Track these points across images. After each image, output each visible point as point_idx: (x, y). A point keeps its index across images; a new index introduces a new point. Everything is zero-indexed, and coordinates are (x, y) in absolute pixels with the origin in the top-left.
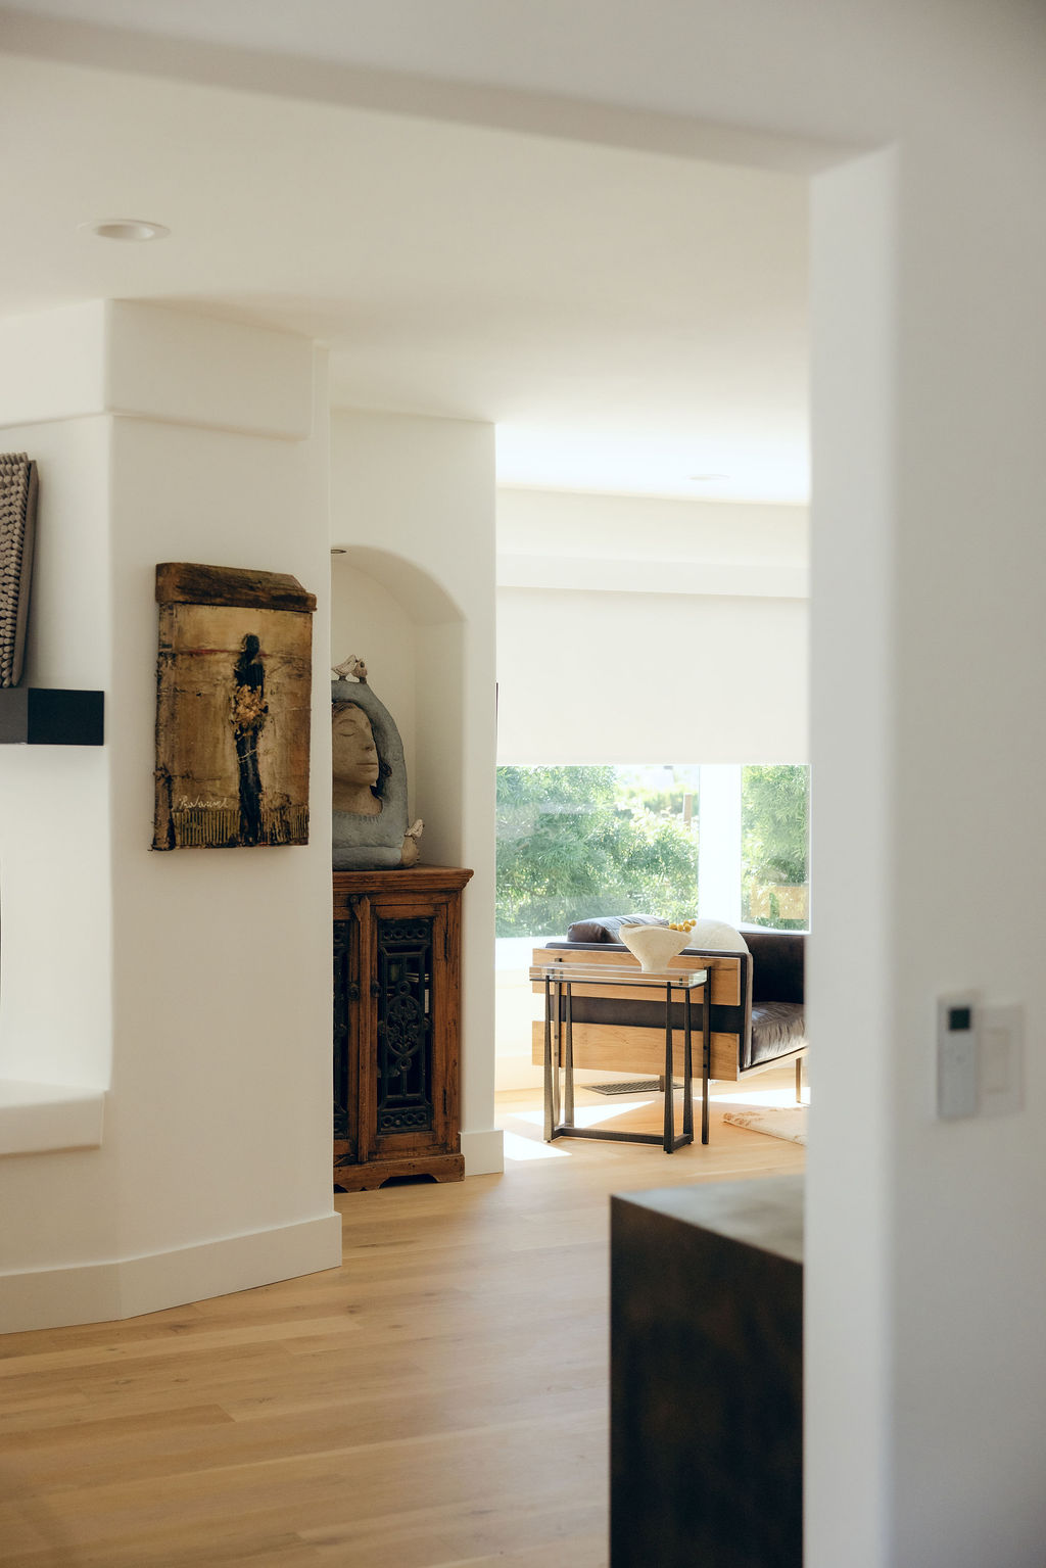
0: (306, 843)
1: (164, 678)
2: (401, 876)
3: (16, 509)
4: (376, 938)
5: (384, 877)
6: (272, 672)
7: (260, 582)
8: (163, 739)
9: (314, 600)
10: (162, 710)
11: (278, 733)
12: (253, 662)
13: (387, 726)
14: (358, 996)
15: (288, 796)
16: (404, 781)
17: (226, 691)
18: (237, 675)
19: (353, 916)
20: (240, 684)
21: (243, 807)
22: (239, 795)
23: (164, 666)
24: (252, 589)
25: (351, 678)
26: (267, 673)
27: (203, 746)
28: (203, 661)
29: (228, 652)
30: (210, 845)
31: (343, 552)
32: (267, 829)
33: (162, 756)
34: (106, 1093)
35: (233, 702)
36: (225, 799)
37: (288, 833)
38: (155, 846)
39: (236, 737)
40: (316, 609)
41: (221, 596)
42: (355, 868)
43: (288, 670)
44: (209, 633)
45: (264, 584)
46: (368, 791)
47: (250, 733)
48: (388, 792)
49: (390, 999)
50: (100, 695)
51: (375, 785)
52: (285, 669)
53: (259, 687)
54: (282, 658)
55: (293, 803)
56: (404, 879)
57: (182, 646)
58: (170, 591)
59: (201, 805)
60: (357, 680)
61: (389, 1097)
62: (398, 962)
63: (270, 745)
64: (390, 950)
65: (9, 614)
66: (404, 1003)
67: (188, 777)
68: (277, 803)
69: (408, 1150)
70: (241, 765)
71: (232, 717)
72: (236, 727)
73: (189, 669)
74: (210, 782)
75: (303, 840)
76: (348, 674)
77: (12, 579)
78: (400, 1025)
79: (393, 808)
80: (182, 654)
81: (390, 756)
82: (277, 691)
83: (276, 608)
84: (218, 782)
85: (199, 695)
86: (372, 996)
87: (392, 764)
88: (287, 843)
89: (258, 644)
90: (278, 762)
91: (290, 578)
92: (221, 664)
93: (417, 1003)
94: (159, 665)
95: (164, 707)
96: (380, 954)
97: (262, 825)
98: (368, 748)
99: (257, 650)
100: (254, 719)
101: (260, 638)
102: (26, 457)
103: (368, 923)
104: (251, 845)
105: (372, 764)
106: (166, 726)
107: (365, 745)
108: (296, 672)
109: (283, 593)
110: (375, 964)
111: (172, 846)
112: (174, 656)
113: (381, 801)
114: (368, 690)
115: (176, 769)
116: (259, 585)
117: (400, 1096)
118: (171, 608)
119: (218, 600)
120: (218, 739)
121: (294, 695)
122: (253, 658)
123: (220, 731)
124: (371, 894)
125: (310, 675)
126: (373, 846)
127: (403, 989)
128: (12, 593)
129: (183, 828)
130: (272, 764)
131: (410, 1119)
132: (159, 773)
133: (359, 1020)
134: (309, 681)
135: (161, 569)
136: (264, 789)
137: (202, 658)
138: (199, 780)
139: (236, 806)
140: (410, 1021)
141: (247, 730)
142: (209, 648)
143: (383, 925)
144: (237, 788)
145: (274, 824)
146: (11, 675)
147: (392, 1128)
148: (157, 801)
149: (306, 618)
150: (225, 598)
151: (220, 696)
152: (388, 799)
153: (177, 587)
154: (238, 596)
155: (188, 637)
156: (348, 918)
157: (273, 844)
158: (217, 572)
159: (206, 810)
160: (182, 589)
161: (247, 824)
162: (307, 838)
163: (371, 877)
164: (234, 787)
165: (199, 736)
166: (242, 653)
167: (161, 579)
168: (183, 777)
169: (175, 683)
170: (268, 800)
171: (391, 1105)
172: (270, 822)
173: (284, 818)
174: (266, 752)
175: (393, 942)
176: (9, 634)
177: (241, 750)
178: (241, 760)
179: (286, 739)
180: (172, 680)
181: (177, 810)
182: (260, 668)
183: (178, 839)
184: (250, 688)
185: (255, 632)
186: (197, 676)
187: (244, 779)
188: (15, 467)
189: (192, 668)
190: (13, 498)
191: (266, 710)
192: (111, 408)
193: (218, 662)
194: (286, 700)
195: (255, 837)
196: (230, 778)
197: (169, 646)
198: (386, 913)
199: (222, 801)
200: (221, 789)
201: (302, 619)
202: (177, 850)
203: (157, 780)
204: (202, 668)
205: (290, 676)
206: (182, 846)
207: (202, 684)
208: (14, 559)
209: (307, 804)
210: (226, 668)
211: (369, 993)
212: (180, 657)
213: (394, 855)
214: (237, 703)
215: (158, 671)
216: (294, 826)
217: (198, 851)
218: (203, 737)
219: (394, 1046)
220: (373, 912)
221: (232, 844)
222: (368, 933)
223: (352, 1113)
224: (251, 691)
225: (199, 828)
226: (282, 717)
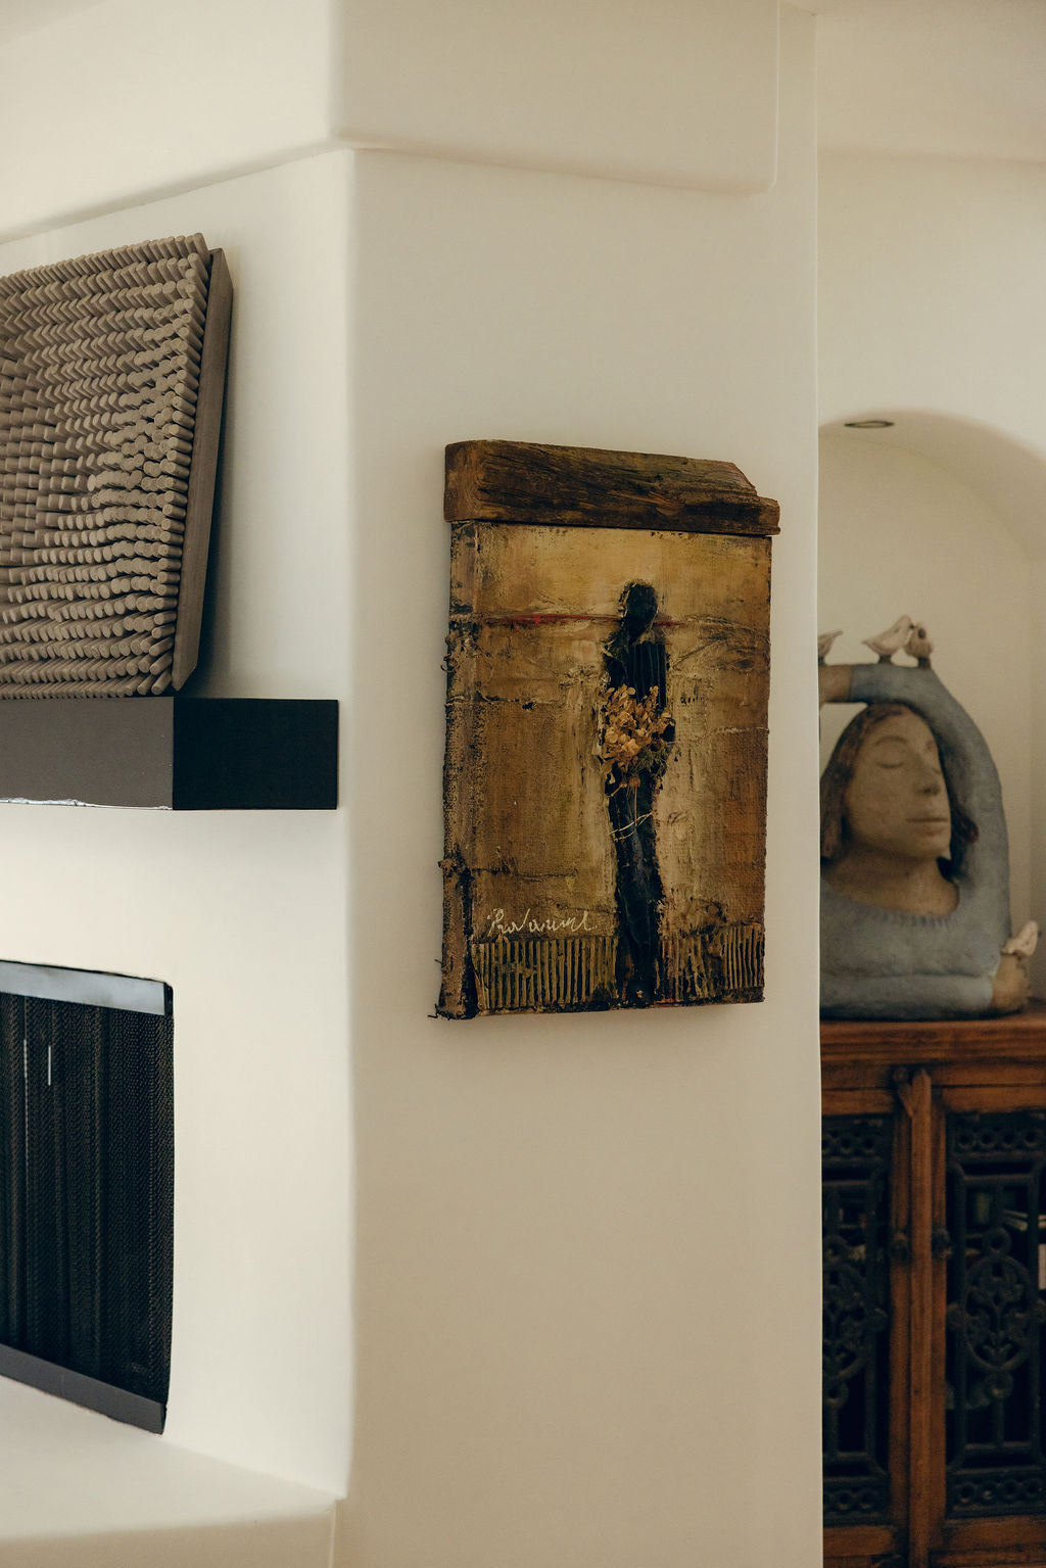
0: (759, 998)
1: (459, 673)
2: (992, 1032)
3: (180, 345)
4: (943, 1146)
5: (958, 1034)
6: (684, 658)
7: (658, 478)
8: (456, 794)
9: (774, 511)
10: (454, 738)
11: (699, 780)
12: (643, 638)
13: (970, 747)
14: (907, 1256)
15: (717, 905)
16: (1002, 849)
17: (586, 699)
18: (610, 664)
19: (899, 1106)
20: (615, 684)
21: (623, 931)
22: (614, 904)
23: (458, 648)
24: (640, 491)
25: (902, 659)
26: (674, 659)
27: (538, 809)
28: (539, 636)
29: (590, 618)
30: (553, 1008)
31: (888, 424)
32: (675, 971)
33: (455, 828)
34: (339, 1504)
35: (600, 719)
36: (586, 914)
37: (719, 979)
38: (442, 1010)
39: (608, 789)
40: (778, 530)
41: (573, 507)
42: (902, 1015)
43: (718, 654)
44: (550, 582)
45: (667, 481)
46: (932, 869)
47: (635, 782)
48: (970, 871)
49: (971, 1260)
50: (333, 706)
51: (947, 855)
52: (715, 651)
53: (655, 690)
54: (705, 629)
55: (731, 919)
56: (997, 1037)
57: (492, 609)
58: (469, 499)
59: (535, 927)
60: (913, 662)
61: (969, 1447)
62: (988, 1189)
63: (681, 803)
64: (971, 1168)
65: (163, 550)
66: (998, 1270)
67: (506, 871)
68: (696, 920)
69: (1006, 1549)
70: (618, 845)
71: (598, 749)
72: (605, 769)
73: (506, 654)
74: (553, 881)
75: (753, 993)
76: (894, 650)
77: (169, 482)
78: (989, 1311)
79: (981, 901)
80: (491, 624)
81: (975, 803)
82: (696, 695)
83: (694, 529)
84: (569, 880)
85: (529, 706)
86: (935, 1256)
87: (980, 817)
88: (718, 999)
89: (653, 603)
90: (698, 838)
91: (729, 469)
92: (576, 643)
93: (1024, 1270)
94: (450, 645)
95: (458, 731)
96: (951, 1178)
97: (663, 964)
98: (929, 791)
99: (651, 613)
100: (641, 754)
101: (660, 591)
102: (202, 241)
103: (928, 1119)
104: (641, 1005)
105: (938, 820)
106: (461, 769)
107: (923, 784)
108: (735, 656)
109: (705, 498)
110: (942, 1197)
111: (471, 1011)
112: (475, 629)
113: (956, 887)
114: (934, 681)
115: (481, 856)
116: (656, 484)
117: (989, 1447)
118: (470, 533)
119: (569, 515)
120: (570, 794)
121: (731, 702)
122: (643, 631)
123: (574, 777)
124: (931, 1066)
125: (768, 661)
126: (938, 974)
127: (997, 1243)
128: (169, 509)
129: (494, 974)
130: (684, 841)
131: (1011, 1489)
132: (449, 863)
133: (910, 1302)
134: (765, 673)
135: (455, 454)
136: (668, 893)
137: (533, 632)
138: (531, 878)
139: (610, 927)
140: (1009, 1305)
141: (628, 775)
142: (549, 611)
143: (958, 1125)
144: (611, 890)
145: (689, 964)
146: (170, 668)
147: (975, 1507)
148: (446, 918)
149: (756, 549)
150: (584, 511)
151: (574, 706)
152: (970, 883)
153: (482, 490)
154: (610, 506)
155: (504, 590)
156: (886, 1109)
157: (687, 1003)
158: (565, 460)
159: (543, 937)
160: (489, 493)
161: (630, 963)
162: (760, 988)
163: (932, 1034)
164: (605, 890)
165: (529, 792)
166: (619, 621)
167: (453, 475)
168: (494, 873)
169: (478, 684)
170: (676, 913)
171: (973, 1461)
172: (680, 958)
173: (711, 949)
174: (673, 819)
175: (974, 1155)
176: (162, 590)
177: (617, 813)
178: (618, 835)
179: (715, 792)
180: (472, 679)
181: (483, 939)
182: (659, 649)
183: (483, 995)
184: (633, 691)
185: (648, 578)
186: (525, 667)
187: (624, 876)
188: (182, 263)
189: (513, 653)
190: (176, 323)
191: (669, 734)
192: (345, 133)
193: (570, 639)
194: (715, 715)
195: (649, 986)
196: (595, 871)
197: (466, 609)
198: (962, 1101)
199: (579, 919)
200: (576, 895)
201: (750, 550)
202: (481, 1020)
203: (447, 876)
204: (535, 652)
205: (723, 665)
206: (493, 1011)
207: (535, 685)
208: (174, 442)
209: (760, 921)
210: (588, 652)
211: (927, 1252)
212: (486, 632)
213: (979, 990)
214: (607, 721)
215: (447, 659)
216: (732, 964)
217: (529, 1018)
218: (537, 791)
219: (979, 1350)
220: (937, 1099)
221: (600, 1003)
222: (927, 1137)
223: (898, 1479)
224: (638, 698)
225: (529, 972)
226: (705, 748)
